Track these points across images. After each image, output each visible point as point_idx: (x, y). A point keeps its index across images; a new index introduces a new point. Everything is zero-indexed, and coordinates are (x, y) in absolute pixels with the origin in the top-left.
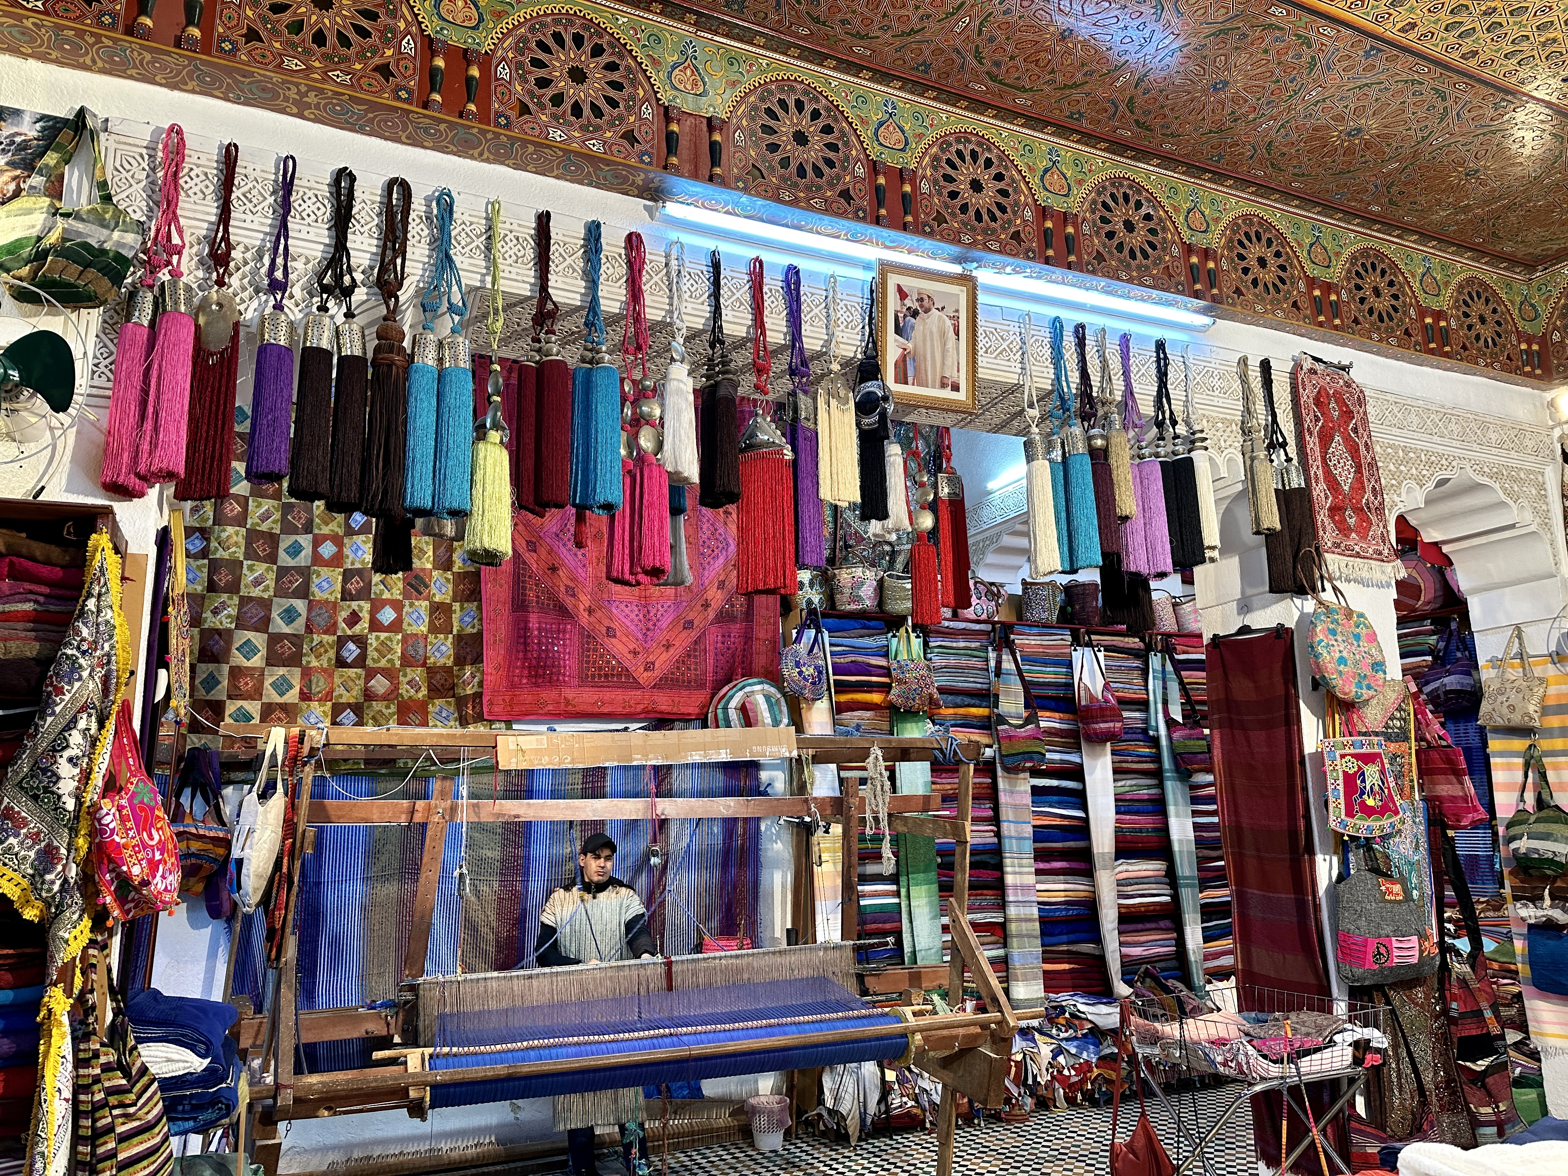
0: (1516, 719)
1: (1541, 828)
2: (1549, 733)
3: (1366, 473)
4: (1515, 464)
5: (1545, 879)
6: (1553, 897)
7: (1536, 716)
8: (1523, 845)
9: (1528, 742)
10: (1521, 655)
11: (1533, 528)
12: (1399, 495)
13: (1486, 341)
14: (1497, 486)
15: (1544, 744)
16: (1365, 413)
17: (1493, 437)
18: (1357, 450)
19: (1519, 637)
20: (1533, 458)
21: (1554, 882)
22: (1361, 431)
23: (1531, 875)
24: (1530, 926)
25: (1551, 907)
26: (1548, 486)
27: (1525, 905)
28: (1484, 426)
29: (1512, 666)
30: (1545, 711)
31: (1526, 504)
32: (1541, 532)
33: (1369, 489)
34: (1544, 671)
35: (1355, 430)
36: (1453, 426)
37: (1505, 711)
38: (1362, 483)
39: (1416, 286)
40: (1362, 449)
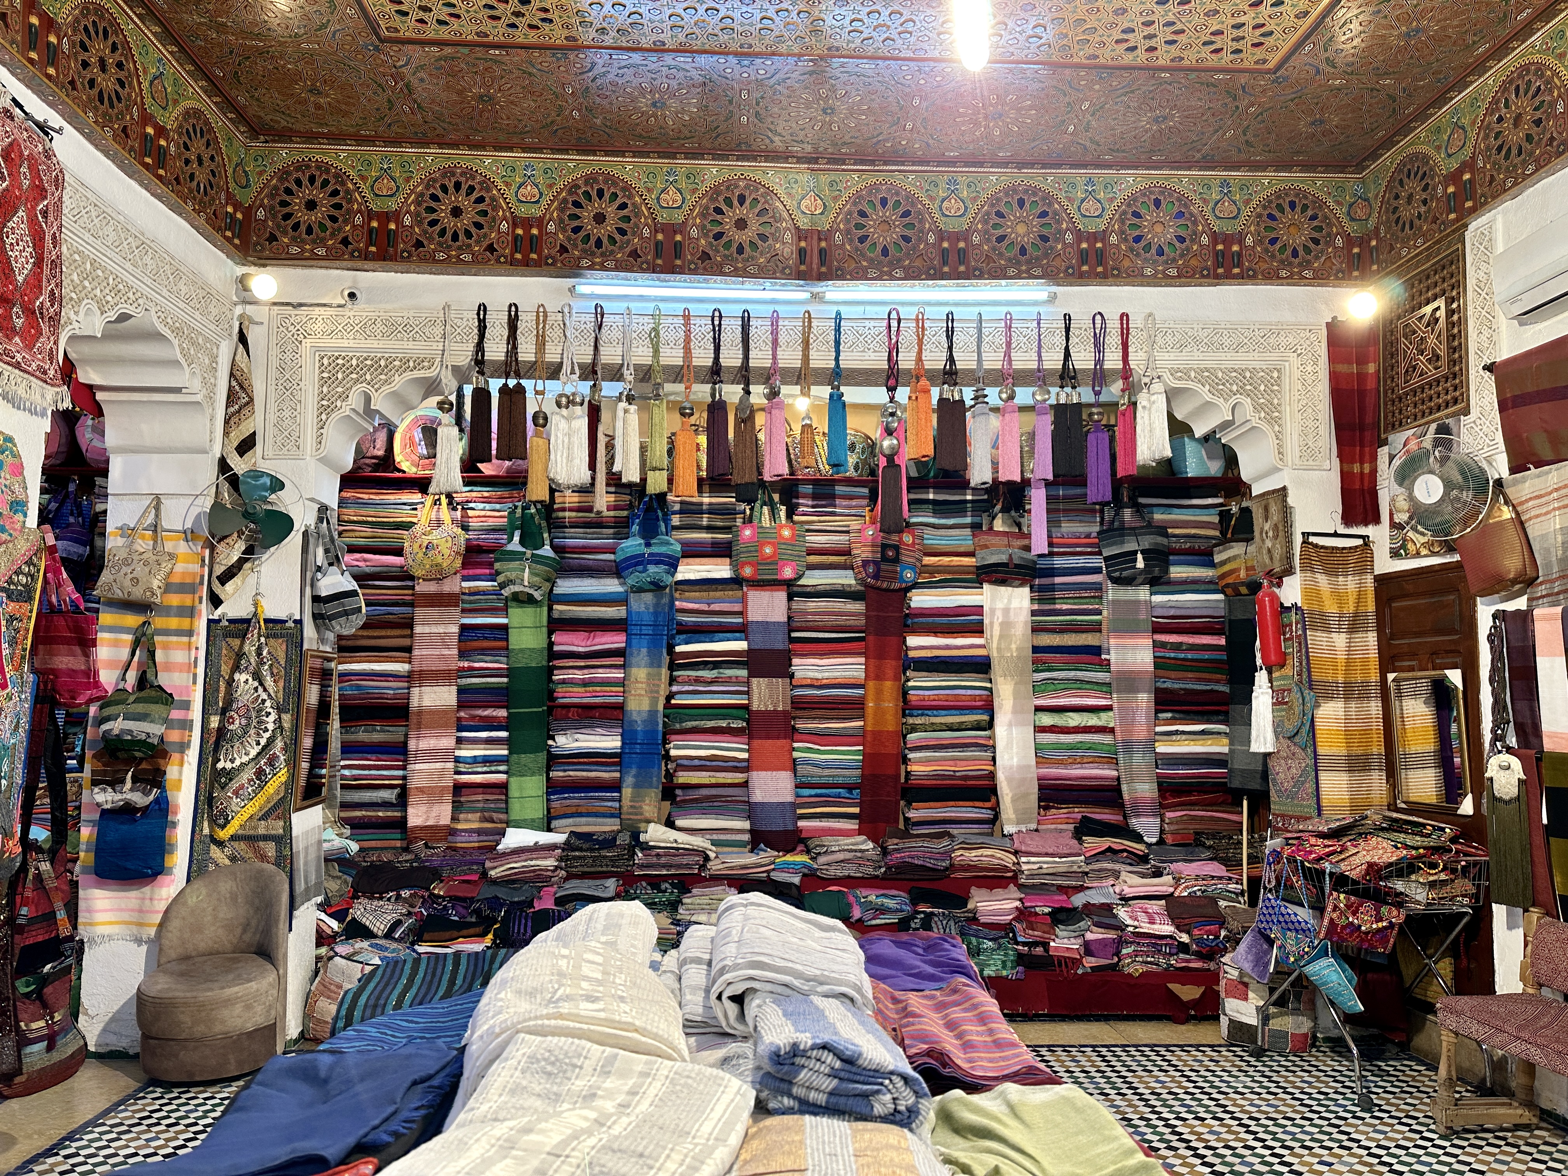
0: (137, 593)
1: (140, 708)
2: (166, 611)
3: (46, 271)
4: (197, 326)
5: (132, 761)
6: (135, 780)
7: (158, 592)
8: (117, 726)
9: (141, 619)
10: (155, 528)
11: (198, 398)
12: (76, 313)
13: (198, 184)
14: (176, 342)
15: (159, 622)
16: (60, 199)
17: (184, 289)
18: (42, 239)
19: (157, 509)
20: (213, 327)
21: (139, 764)
22: (51, 218)
23: (117, 758)
24: (104, 812)
25: (132, 790)
26: (220, 360)
27: (104, 790)
28: (177, 273)
29: (143, 537)
30: (169, 588)
31: (197, 371)
32: (205, 404)
33: (46, 292)
34: (175, 547)
35: (45, 214)
36: (147, 259)
37: (127, 583)
38: (40, 281)
39: (145, 85)
40: (48, 238)
